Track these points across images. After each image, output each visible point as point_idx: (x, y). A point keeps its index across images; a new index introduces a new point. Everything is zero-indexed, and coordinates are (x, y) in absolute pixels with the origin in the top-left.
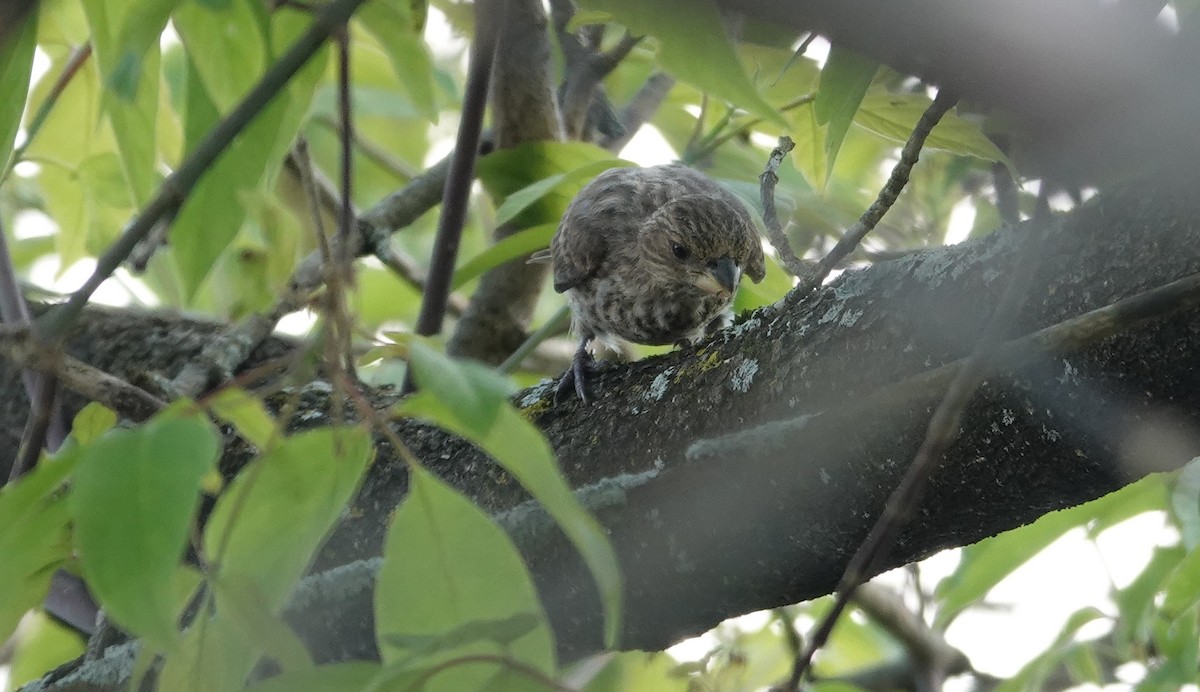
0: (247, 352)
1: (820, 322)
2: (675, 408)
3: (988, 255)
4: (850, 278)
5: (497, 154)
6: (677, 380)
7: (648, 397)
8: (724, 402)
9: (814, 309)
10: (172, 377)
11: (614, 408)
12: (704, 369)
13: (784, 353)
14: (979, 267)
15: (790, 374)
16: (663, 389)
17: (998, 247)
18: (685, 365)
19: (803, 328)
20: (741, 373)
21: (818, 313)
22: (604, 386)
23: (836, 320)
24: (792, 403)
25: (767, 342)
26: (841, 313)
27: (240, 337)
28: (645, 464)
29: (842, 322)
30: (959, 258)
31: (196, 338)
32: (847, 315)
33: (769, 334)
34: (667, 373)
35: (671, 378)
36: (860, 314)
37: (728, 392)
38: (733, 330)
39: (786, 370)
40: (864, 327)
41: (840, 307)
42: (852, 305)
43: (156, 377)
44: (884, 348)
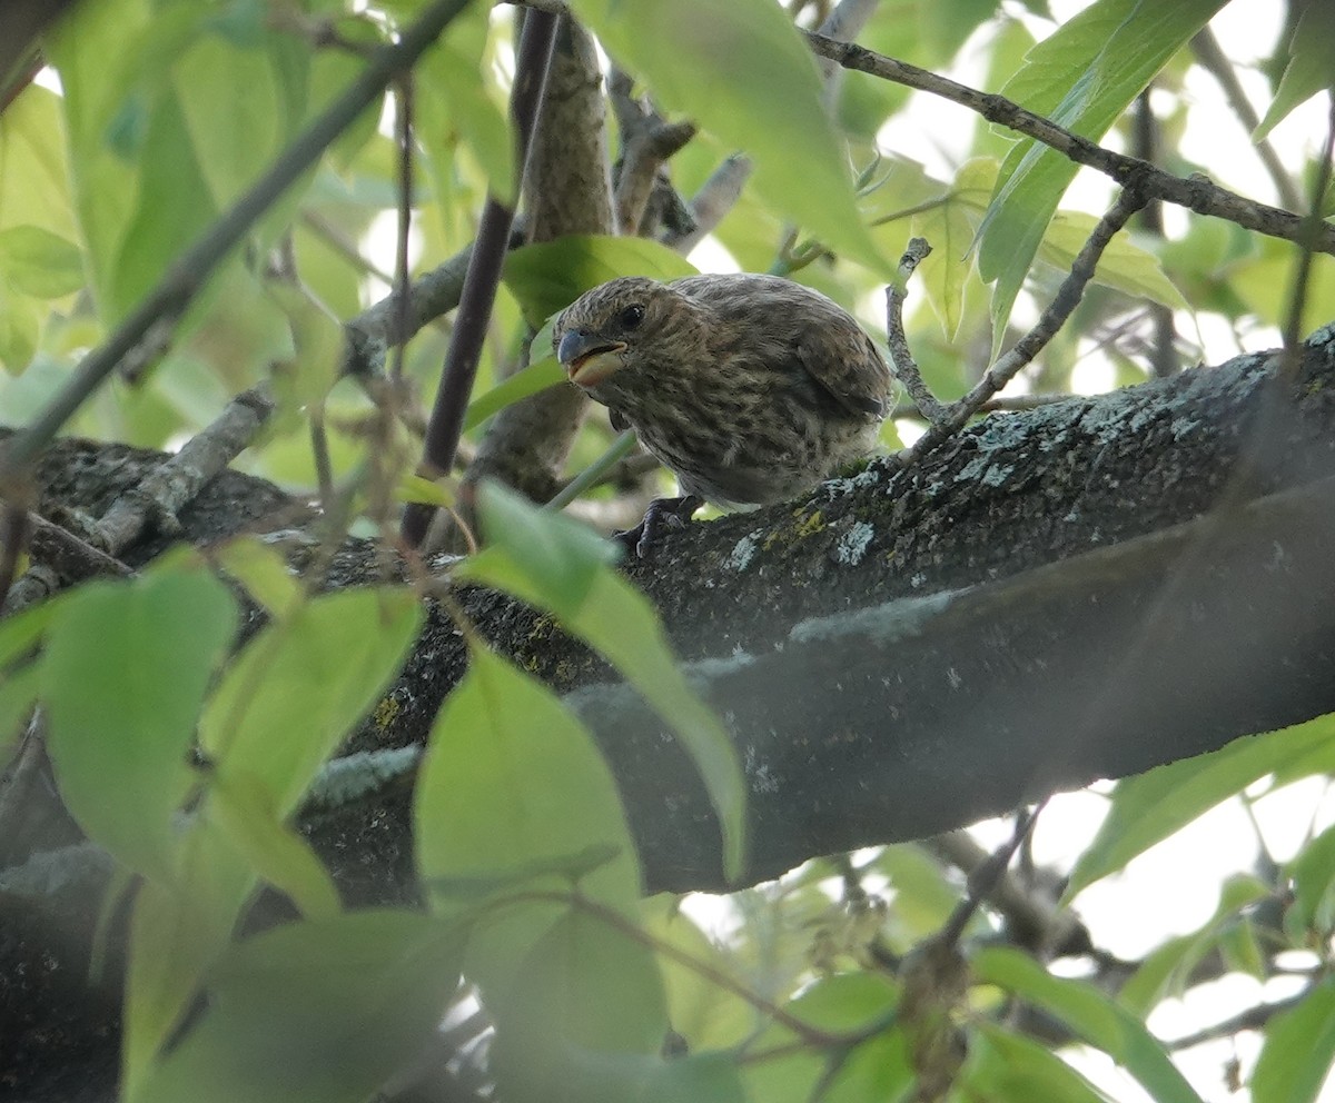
0: (195, 488)
1: (956, 479)
2: (762, 581)
3: (1178, 402)
4: (997, 424)
5: (530, 248)
6: (767, 546)
7: (727, 567)
8: (826, 578)
9: (951, 461)
10: (98, 516)
11: (682, 578)
12: (802, 533)
13: (908, 516)
14: (1167, 416)
15: (915, 544)
16: (747, 557)
17: (1193, 390)
18: (778, 527)
19: (935, 486)
20: (850, 541)
21: (955, 467)
22: (670, 550)
23: (978, 477)
24: (916, 581)
25: (886, 503)
26: (986, 468)
27: (188, 469)
28: (723, 651)
29: (985, 480)
30: (1141, 403)
31: (134, 468)
32: (993, 470)
33: (889, 491)
34: (753, 536)
35: (759, 543)
36: (1009, 470)
37: (832, 564)
38: (842, 484)
39: (909, 539)
40: (1015, 488)
41: (984, 461)
42: (1001, 458)
43: (78, 514)
44: (1039, 515)
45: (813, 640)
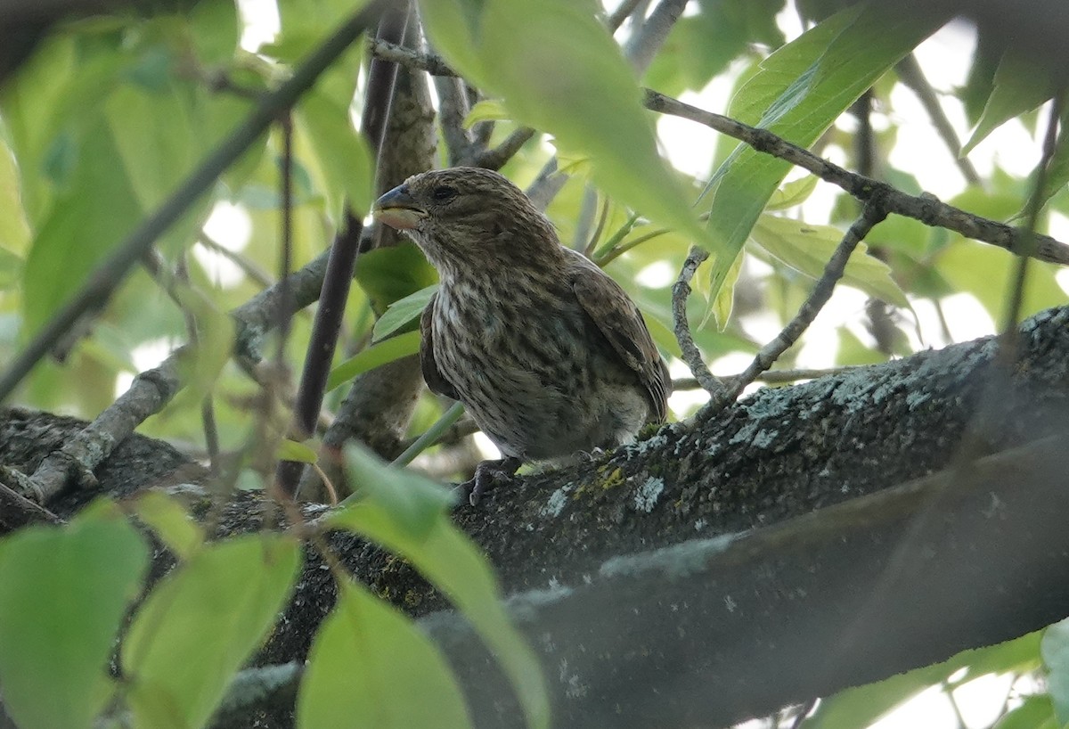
0: (108, 449)
1: (731, 441)
2: (573, 526)
3: (913, 378)
4: (764, 397)
5: (377, 251)
6: (577, 497)
7: (544, 513)
8: (625, 522)
9: (725, 428)
10: (30, 473)
11: (507, 523)
12: (605, 486)
13: (692, 472)
14: (903, 390)
15: (697, 495)
16: (561, 505)
17: (924, 369)
18: (585, 481)
19: (714, 447)
20: (645, 492)
21: (729, 433)
22: (497, 500)
23: (749, 440)
24: (698, 525)
25: (674, 461)
26: (755, 433)
27: (101, 434)
28: (542, 584)
29: (754, 443)
30: (882, 380)
31: (56, 432)
32: (761, 435)
33: (676, 452)
34: (565, 488)
35: (570, 494)
36: (775, 434)
37: (630, 512)
38: (637, 446)
39: (693, 490)
40: (779, 449)
41: (754, 427)
42: (768, 424)
43: (14, 471)
44: (799, 471)
45: (619, 575)
